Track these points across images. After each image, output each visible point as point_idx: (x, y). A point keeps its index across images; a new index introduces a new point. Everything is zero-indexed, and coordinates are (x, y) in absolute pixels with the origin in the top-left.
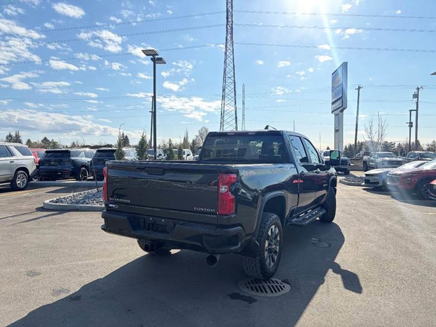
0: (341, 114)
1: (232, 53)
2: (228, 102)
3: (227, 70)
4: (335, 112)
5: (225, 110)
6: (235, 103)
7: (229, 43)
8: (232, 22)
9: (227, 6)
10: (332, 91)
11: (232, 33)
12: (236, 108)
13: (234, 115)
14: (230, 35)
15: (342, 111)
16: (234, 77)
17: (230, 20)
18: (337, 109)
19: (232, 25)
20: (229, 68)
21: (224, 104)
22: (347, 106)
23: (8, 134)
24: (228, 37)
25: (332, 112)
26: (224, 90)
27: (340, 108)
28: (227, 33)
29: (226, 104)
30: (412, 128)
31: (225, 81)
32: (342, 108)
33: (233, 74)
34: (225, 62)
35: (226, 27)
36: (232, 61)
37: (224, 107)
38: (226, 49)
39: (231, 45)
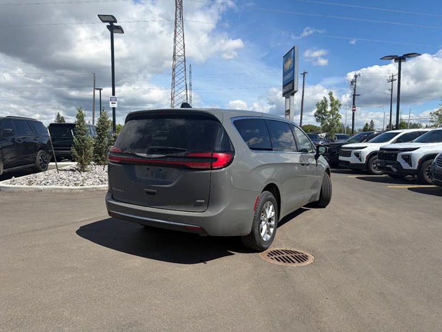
0: (291, 97)
1: (182, 30)
2: (179, 82)
3: (177, 48)
4: (286, 95)
5: (176, 90)
6: (186, 84)
7: (179, 19)
10: (284, 76)
11: (181, 9)
12: (186, 89)
14: (179, 10)
15: (293, 94)
16: (184, 56)
18: (287, 93)
20: (179, 46)
21: (174, 84)
22: (297, 89)
24: (178, 13)
25: (283, 96)
27: (291, 90)
28: (177, 8)
29: (176, 84)
30: (355, 112)
31: (174, 59)
32: (293, 91)
33: (183, 52)
34: (175, 39)
36: (182, 39)
37: (174, 87)
38: (176, 25)
39: (181, 21)
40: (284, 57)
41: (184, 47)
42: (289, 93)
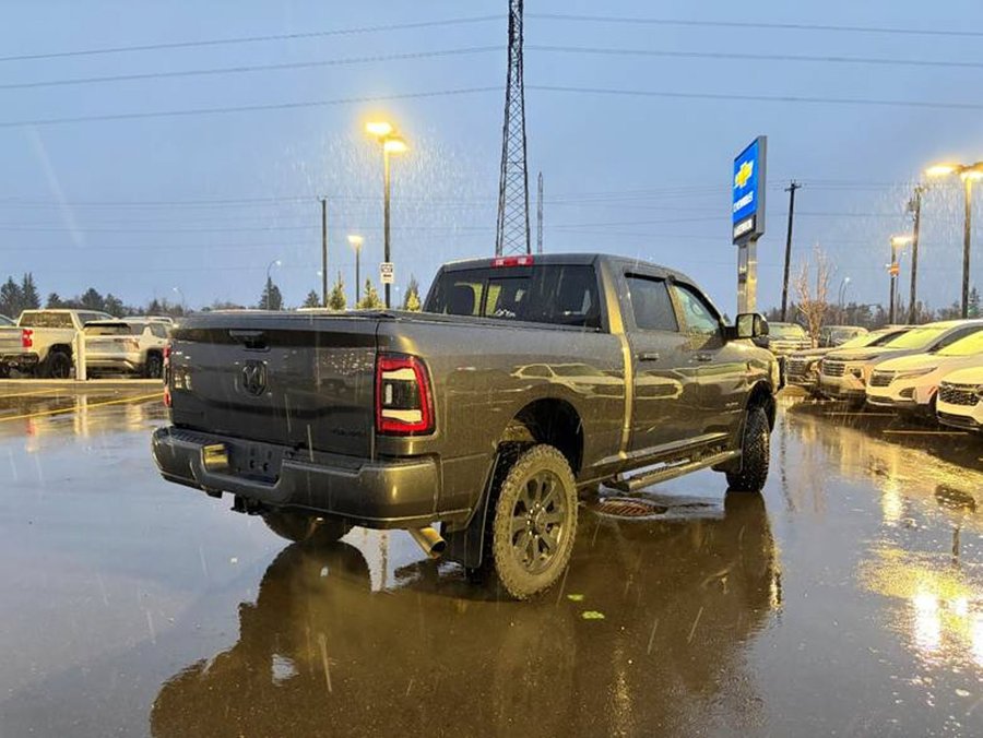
0: (750, 245)
1: (520, 108)
2: (516, 214)
3: (510, 145)
4: (740, 241)
5: (505, 233)
6: (527, 221)
7: (515, 86)
8: (522, 40)
9: (510, 6)
11: (520, 66)
12: (528, 230)
13: (525, 246)
14: (515, 69)
15: (754, 240)
16: (525, 162)
17: (516, 35)
18: (742, 236)
19: (521, 49)
20: (514, 143)
21: (503, 220)
22: (763, 229)
23: (6, 282)
24: (513, 74)
25: (734, 243)
26: (502, 192)
27: (749, 232)
28: (510, 66)
29: (507, 220)
31: (504, 170)
32: (751, 236)
33: (522, 156)
34: (505, 129)
35: (507, 52)
36: (520, 126)
37: (502, 227)
38: (508, 99)
39: (519, 91)
40: (736, 160)
41: (525, 144)
42: (744, 239)
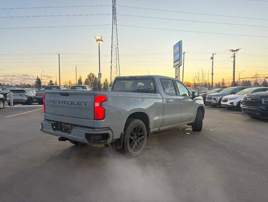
0: (179, 68)
1: (116, 31)
3: (113, 40)
4: (176, 67)
10: (174, 56)
15: (179, 67)
16: (118, 45)
18: (176, 66)
22: (181, 64)
24: (114, 21)
25: (174, 67)
27: (178, 65)
28: (113, 19)
30: (213, 76)
31: (112, 47)
32: (179, 65)
33: (117, 43)
35: (112, 15)
36: (116, 35)
38: (113, 28)
39: (116, 26)
40: (174, 46)
41: (117, 40)
42: (177, 66)
